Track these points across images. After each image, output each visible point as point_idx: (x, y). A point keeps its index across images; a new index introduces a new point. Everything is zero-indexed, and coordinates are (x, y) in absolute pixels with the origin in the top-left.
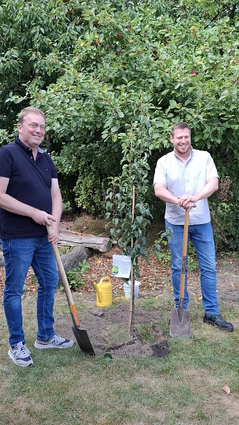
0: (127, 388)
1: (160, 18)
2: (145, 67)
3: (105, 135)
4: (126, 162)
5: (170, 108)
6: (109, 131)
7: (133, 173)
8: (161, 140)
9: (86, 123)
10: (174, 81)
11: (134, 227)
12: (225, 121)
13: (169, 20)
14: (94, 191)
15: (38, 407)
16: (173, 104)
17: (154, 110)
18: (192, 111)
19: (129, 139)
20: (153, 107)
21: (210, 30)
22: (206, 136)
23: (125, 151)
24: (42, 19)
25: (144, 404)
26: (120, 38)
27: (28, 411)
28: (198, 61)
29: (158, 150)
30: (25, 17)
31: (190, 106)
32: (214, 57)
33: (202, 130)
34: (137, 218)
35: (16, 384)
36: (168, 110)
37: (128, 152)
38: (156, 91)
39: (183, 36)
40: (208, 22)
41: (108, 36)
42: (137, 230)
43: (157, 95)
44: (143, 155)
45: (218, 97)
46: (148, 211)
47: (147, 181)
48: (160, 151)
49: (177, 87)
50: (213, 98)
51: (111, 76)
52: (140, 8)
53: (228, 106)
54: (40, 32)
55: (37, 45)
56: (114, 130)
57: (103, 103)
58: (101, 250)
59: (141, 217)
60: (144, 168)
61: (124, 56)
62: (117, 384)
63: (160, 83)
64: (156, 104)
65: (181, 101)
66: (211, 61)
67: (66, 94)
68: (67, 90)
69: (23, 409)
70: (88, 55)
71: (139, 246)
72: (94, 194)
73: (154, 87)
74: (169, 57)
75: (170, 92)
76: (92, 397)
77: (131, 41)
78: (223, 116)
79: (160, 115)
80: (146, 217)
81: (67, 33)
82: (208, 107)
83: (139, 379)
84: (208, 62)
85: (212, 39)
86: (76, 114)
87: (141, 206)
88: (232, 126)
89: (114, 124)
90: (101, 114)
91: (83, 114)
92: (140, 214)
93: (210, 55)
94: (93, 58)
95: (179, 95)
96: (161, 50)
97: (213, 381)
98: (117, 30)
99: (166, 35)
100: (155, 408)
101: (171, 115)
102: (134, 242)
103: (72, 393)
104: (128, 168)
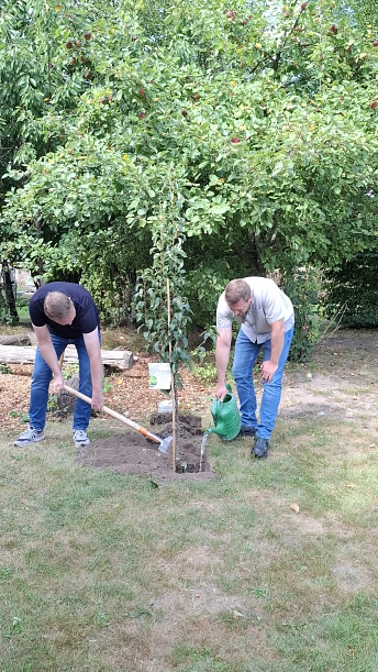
0: (183, 514)
1: (183, 68)
2: (176, 133)
3: (130, 220)
4: (157, 251)
5: (211, 184)
6: (136, 214)
7: (167, 263)
8: (201, 225)
9: (104, 204)
10: (214, 151)
11: (172, 327)
12: (274, 201)
13: (196, 70)
14: (103, 293)
15: (84, 539)
16: (214, 180)
17: (189, 188)
18: (238, 188)
19: (158, 223)
20: (189, 184)
21: (250, 86)
22: (255, 219)
23: (155, 236)
24: (32, 68)
25: (205, 528)
26: (143, 96)
27: (72, 544)
28: (240, 125)
29: (198, 237)
30: (8, 63)
31: (233, 182)
32: (259, 121)
33: (249, 211)
34: (176, 315)
35: (50, 518)
36: (207, 187)
37: (159, 239)
38: (191, 163)
39: (220, 94)
40: (246, 76)
41: (128, 93)
42: (176, 330)
43: (192, 168)
44: (177, 241)
45: (269, 171)
46: (187, 306)
47: (184, 271)
48: (200, 238)
49: (218, 159)
50: (264, 172)
51: (132, 144)
52: (160, 54)
53: (280, 183)
54: (31, 84)
55: (26, 102)
56: (142, 212)
57: (128, 178)
58: (121, 367)
59: (181, 314)
60: (179, 256)
61: (148, 118)
62: (171, 510)
63: (196, 153)
64: (192, 180)
65: (224, 175)
66: (256, 126)
67: (71, 166)
68: (72, 162)
69: (66, 542)
70: (97, 116)
71: (179, 349)
72: (102, 296)
73: (189, 159)
74: (205, 121)
75: (209, 165)
76: (144, 525)
77: (156, 99)
78: (272, 194)
79: (197, 193)
80: (186, 314)
81: (66, 86)
82: (257, 184)
83: (195, 504)
84: (252, 127)
85: (254, 97)
86: (90, 192)
87: (178, 301)
88: (283, 207)
89: (141, 206)
90: (122, 193)
91: (100, 193)
92: (178, 311)
93: (254, 119)
94: (103, 119)
95: (219, 169)
96: (195, 111)
97: (278, 501)
98: (139, 85)
99: (194, 91)
100: (218, 531)
101: (211, 194)
102: (173, 345)
103: (120, 523)
104: (159, 258)
